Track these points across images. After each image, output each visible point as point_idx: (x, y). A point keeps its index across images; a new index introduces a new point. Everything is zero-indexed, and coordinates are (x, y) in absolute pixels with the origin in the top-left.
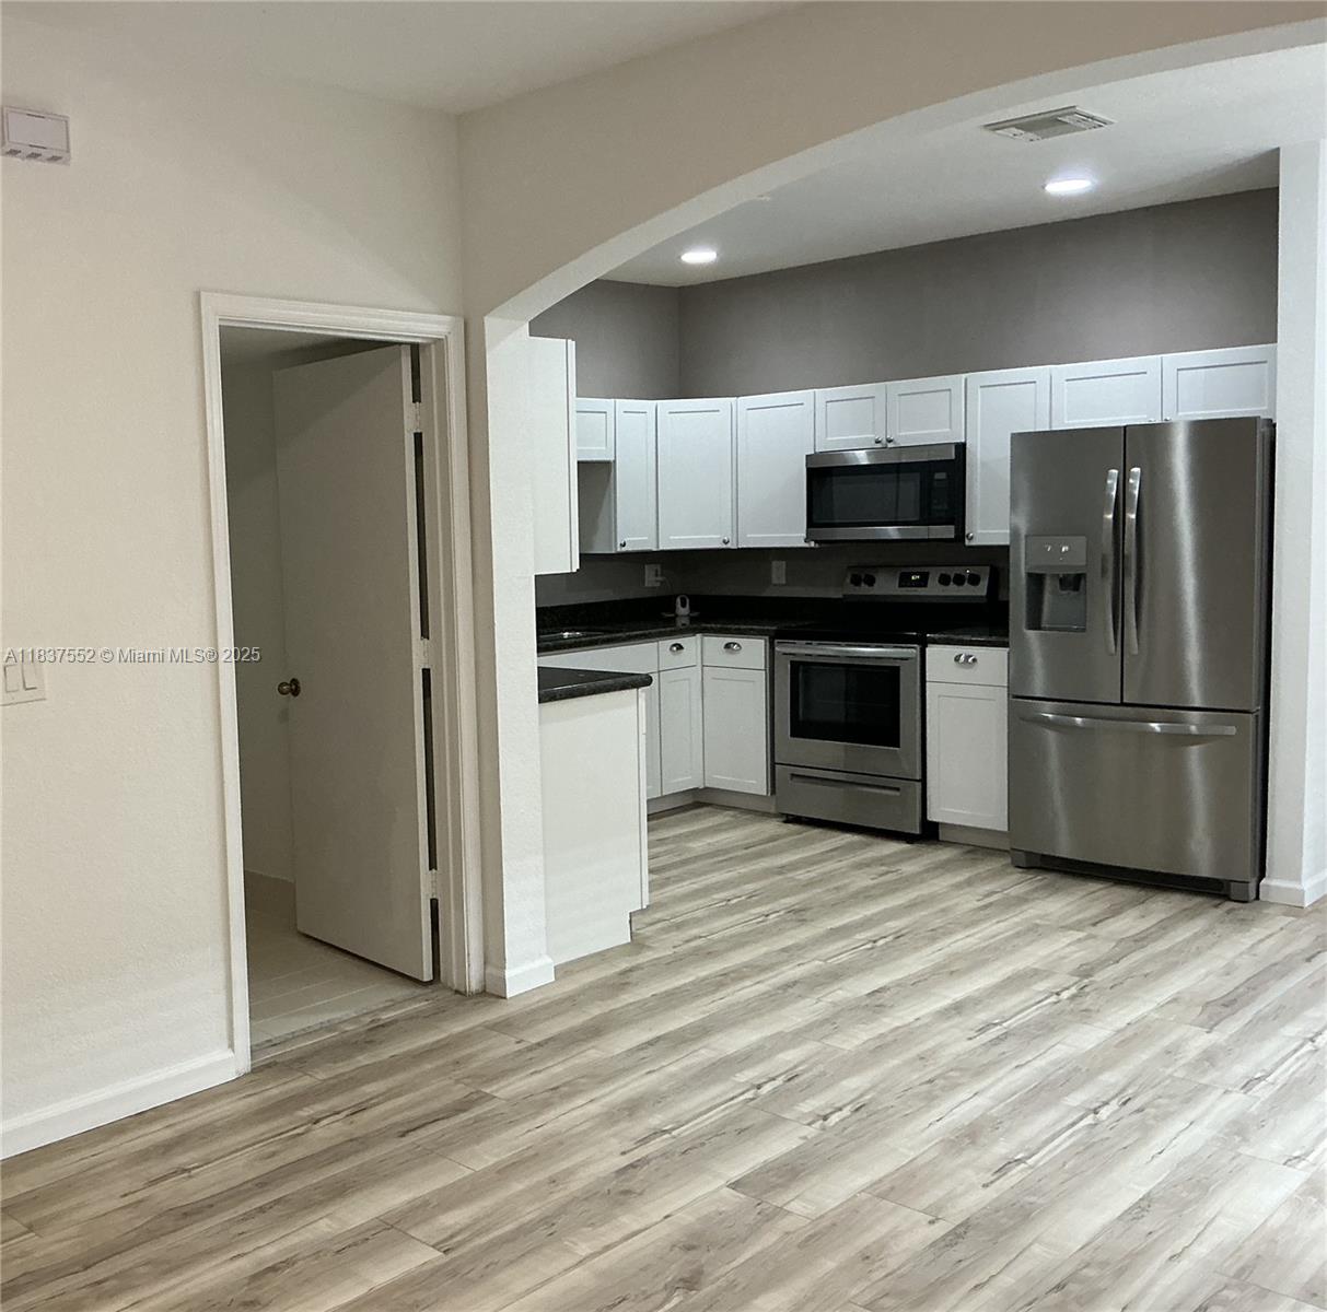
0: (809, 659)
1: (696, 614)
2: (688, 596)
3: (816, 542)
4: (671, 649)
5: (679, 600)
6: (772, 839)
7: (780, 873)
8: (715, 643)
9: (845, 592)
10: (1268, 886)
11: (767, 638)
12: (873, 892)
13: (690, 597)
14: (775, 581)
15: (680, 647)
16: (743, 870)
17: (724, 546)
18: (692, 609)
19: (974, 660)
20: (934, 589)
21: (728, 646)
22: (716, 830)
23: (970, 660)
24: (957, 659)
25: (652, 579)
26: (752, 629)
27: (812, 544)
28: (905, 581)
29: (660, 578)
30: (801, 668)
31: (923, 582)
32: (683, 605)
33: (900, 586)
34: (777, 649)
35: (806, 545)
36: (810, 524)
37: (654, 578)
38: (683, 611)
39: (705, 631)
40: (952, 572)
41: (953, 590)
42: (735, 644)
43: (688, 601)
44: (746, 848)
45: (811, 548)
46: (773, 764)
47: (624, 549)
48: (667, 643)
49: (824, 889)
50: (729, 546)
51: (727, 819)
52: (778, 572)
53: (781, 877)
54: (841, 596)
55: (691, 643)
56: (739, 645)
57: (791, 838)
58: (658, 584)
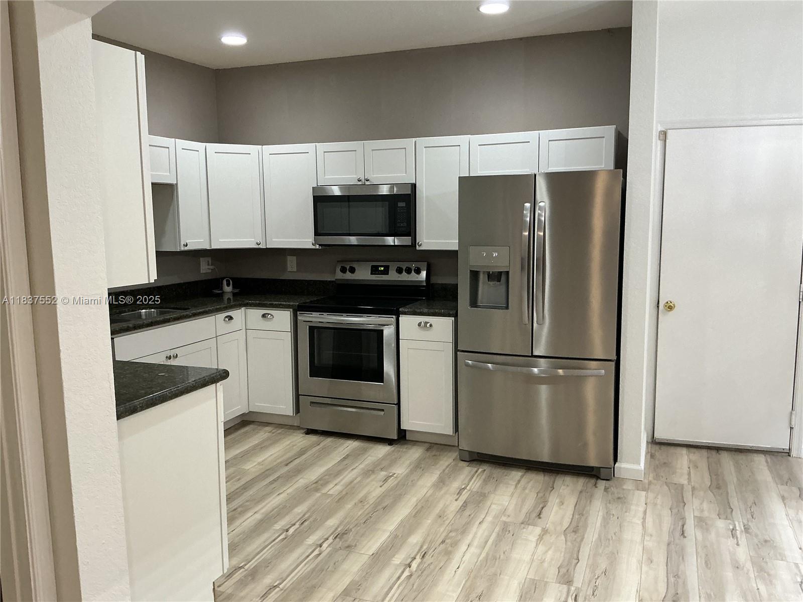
0: (320, 325)
1: (237, 291)
2: (230, 278)
3: (320, 245)
4: (224, 320)
5: (225, 282)
6: (302, 452)
7: (317, 490)
8: (255, 314)
9: (336, 278)
10: (620, 468)
11: (291, 310)
12: (387, 502)
13: (232, 279)
14: (289, 269)
15: (230, 318)
16: (290, 490)
17: (257, 247)
18: (234, 287)
19: (431, 325)
20: (392, 276)
21: (264, 316)
22: (261, 447)
23: (428, 325)
24: (419, 325)
25: (205, 268)
26: (281, 304)
27: (317, 247)
28: (375, 270)
29: (212, 267)
30: (315, 331)
31: (386, 272)
32: (228, 285)
33: (372, 274)
34: (299, 318)
35: (313, 247)
36: (317, 234)
37: (207, 267)
38: (228, 289)
39: (247, 305)
40: (404, 266)
41: (404, 277)
42: (269, 314)
43: (231, 282)
44: (287, 465)
45: (317, 249)
46: (297, 396)
47: (186, 248)
48: (221, 316)
49: (353, 503)
50: (261, 246)
51: (267, 435)
52: (292, 263)
53: (318, 495)
54: (334, 280)
55: (238, 314)
56: (272, 315)
57: (314, 450)
58: (210, 271)
